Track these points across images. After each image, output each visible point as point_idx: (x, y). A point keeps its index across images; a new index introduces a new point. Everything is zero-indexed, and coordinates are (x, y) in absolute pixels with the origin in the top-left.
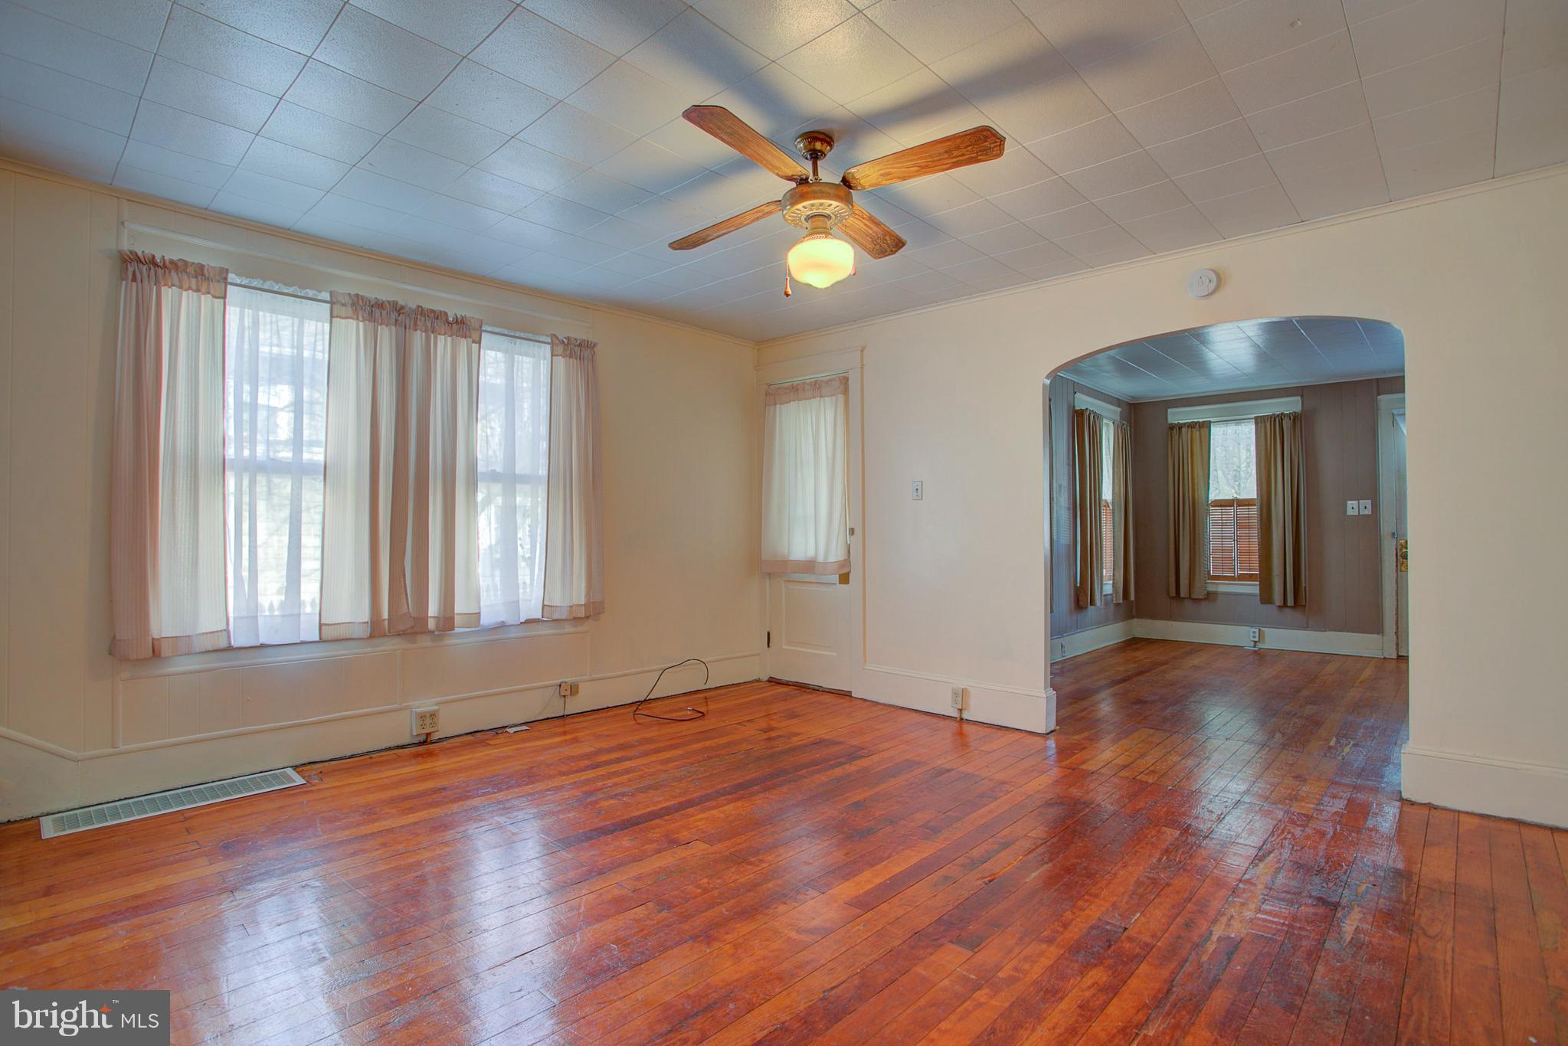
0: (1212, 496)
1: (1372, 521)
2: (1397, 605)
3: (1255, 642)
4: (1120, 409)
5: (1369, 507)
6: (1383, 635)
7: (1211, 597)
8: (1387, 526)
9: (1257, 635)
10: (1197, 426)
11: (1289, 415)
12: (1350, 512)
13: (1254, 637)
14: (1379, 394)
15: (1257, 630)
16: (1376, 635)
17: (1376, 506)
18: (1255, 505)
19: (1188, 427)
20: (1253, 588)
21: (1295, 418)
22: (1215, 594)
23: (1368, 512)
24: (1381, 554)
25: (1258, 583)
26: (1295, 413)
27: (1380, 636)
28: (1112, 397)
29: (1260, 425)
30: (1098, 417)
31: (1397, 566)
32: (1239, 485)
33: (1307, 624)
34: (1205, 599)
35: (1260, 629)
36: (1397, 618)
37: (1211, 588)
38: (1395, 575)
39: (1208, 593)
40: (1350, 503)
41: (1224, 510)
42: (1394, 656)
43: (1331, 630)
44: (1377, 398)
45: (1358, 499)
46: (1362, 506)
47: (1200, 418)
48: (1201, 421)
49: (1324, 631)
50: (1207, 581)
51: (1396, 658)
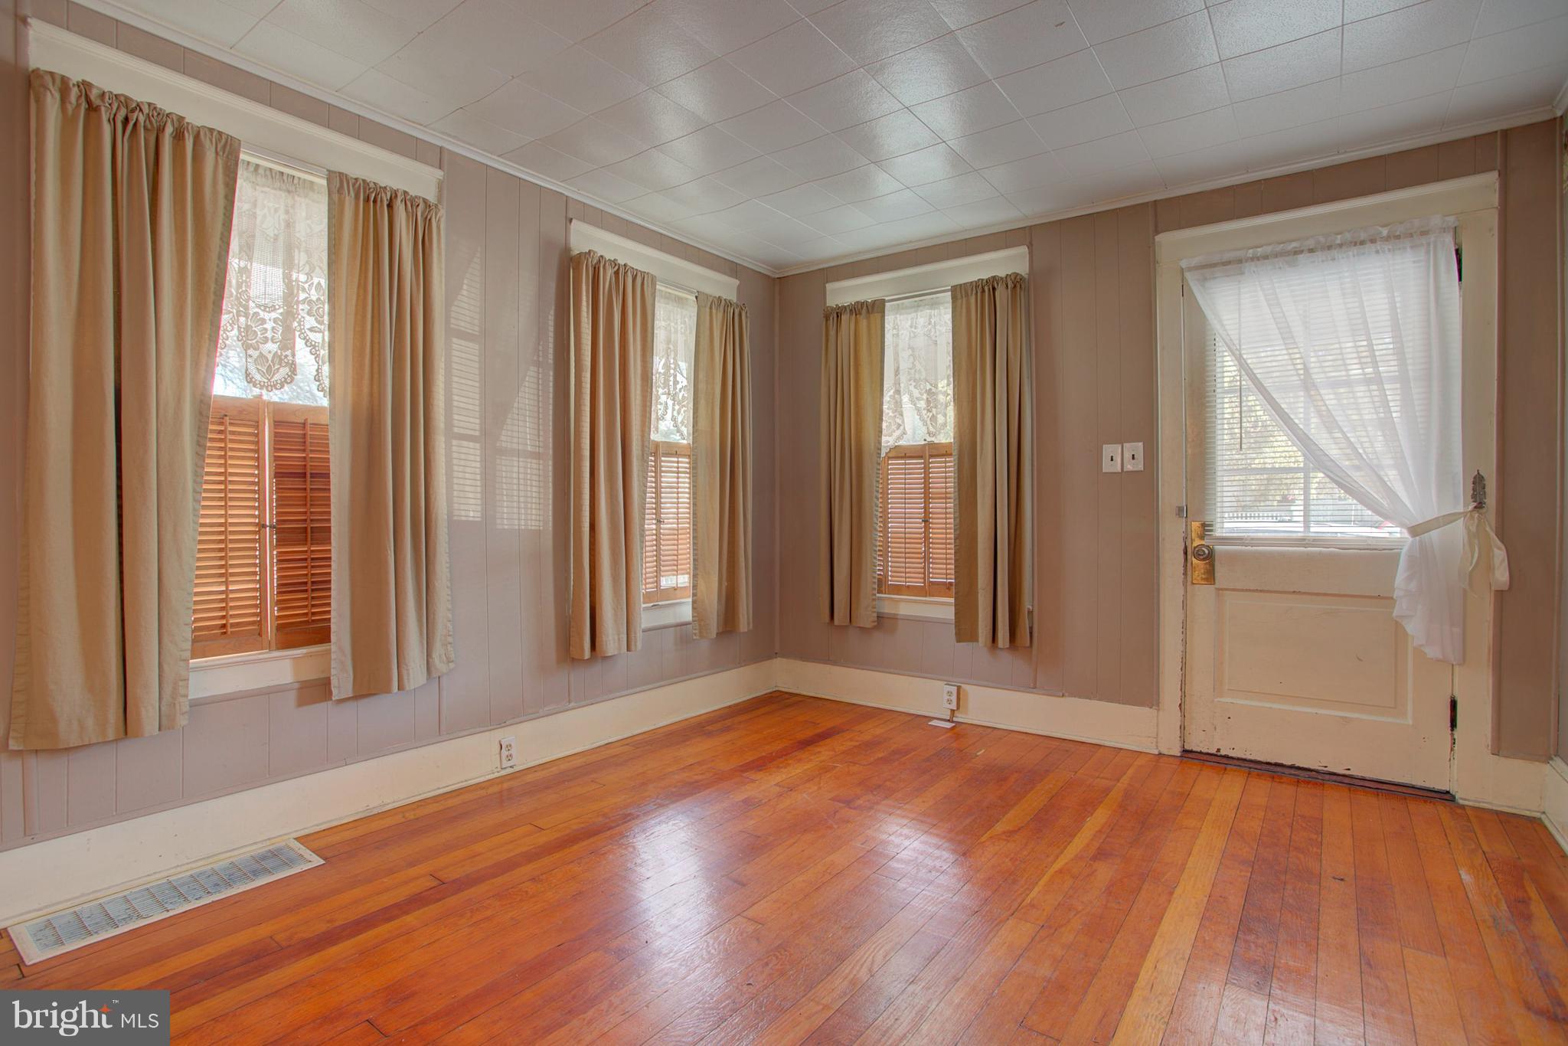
0: (888, 441)
1: (1145, 482)
2: (1185, 652)
3: (953, 711)
4: (737, 282)
5: (1140, 456)
6: (1158, 710)
7: (883, 622)
8: (1170, 492)
9: (954, 698)
10: (864, 311)
11: (1004, 280)
12: (1107, 467)
13: (950, 702)
14: (1157, 232)
15: (954, 690)
16: (1146, 710)
17: (1151, 455)
18: (951, 455)
19: (851, 313)
20: (943, 609)
21: (1016, 283)
22: (894, 618)
23: (1139, 466)
24: (1158, 551)
25: (952, 600)
26: (1017, 274)
27: (1152, 712)
28: (729, 260)
29: (959, 301)
30: (643, 282)
31: (1185, 574)
33: (1035, 684)
34: (875, 628)
35: (959, 688)
36: (1184, 676)
37: (887, 609)
38: (1182, 593)
39: (880, 617)
40: (1108, 450)
41: (909, 464)
42: (1176, 751)
43: (1073, 695)
44: (1154, 239)
45: (1121, 442)
46: (1127, 456)
47: (868, 296)
48: (870, 301)
49: (1059, 696)
50: (878, 595)
51: (1179, 755)
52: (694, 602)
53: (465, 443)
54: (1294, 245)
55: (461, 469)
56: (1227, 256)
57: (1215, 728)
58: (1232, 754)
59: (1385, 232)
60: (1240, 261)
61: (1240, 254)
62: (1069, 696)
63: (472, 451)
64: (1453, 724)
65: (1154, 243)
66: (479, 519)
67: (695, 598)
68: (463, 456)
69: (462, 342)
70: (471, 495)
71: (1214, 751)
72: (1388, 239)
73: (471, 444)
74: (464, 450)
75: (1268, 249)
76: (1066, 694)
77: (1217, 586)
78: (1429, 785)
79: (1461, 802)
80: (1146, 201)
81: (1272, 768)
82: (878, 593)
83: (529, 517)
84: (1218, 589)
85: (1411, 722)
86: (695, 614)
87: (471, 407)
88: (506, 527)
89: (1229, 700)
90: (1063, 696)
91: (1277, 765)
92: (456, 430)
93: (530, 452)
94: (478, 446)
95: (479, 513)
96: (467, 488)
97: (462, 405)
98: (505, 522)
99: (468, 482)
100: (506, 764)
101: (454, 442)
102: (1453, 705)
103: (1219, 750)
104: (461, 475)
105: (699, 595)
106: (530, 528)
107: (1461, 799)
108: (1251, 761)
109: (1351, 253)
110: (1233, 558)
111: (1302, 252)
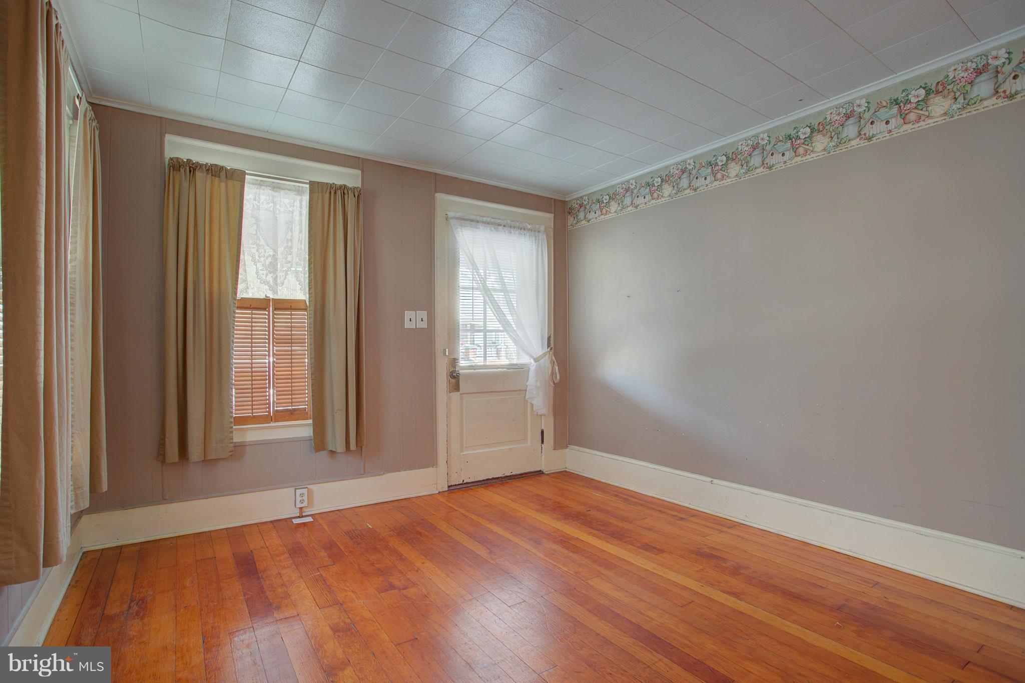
1: (428, 334)
2: (448, 431)
3: (301, 509)
5: (425, 319)
6: (437, 467)
7: (239, 450)
8: (440, 339)
9: (305, 498)
10: (222, 174)
12: (408, 325)
13: (302, 501)
14: (436, 192)
15: (305, 491)
17: (431, 319)
19: (207, 171)
21: (358, 194)
23: (424, 325)
25: (309, 422)
27: (435, 469)
29: (315, 193)
31: (448, 387)
32: (275, 279)
33: (364, 470)
35: (309, 488)
36: (448, 445)
37: (237, 438)
38: (446, 397)
39: (235, 446)
40: (408, 314)
41: (255, 314)
42: (446, 489)
43: (389, 472)
44: (434, 195)
45: (415, 310)
46: (419, 319)
47: (229, 164)
48: (229, 168)
49: (382, 475)
50: (234, 427)
51: (447, 489)
54: (500, 221)
56: (473, 217)
57: (461, 470)
58: (469, 481)
59: (529, 227)
60: (478, 222)
61: (478, 218)
62: (387, 473)
64: (543, 442)
65: (434, 198)
71: (461, 482)
72: (529, 230)
75: (489, 219)
76: (385, 472)
77: (461, 392)
78: (536, 470)
79: (546, 473)
80: (432, 171)
81: (486, 482)
82: (234, 426)
84: (461, 394)
85: (530, 444)
89: (467, 453)
90: (384, 473)
91: (487, 480)
102: (542, 432)
103: (463, 481)
107: (546, 471)
108: (477, 482)
109: (517, 232)
110: (468, 376)
111: (501, 225)
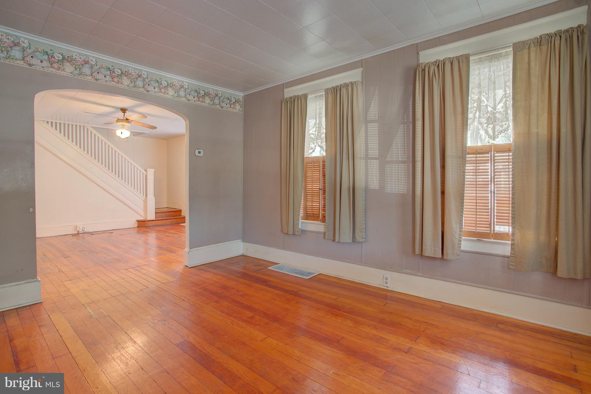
52: (512, 245)
53: (373, 161)
55: (371, 170)
63: (375, 163)
66: (378, 189)
67: (513, 242)
68: (372, 165)
69: (372, 124)
70: (375, 180)
73: (375, 161)
74: (372, 163)
83: (400, 188)
86: (513, 253)
87: (375, 147)
88: (389, 192)
92: (369, 156)
93: (400, 161)
94: (378, 161)
95: (378, 186)
96: (373, 177)
97: (372, 147)
98: (389, 190)
99: (374, 175)
100: (385, 284)
101: (369, 161)
104: (371, 172)
105: (516, 240)
106: (400, 192)
